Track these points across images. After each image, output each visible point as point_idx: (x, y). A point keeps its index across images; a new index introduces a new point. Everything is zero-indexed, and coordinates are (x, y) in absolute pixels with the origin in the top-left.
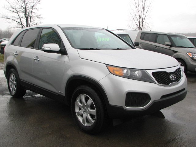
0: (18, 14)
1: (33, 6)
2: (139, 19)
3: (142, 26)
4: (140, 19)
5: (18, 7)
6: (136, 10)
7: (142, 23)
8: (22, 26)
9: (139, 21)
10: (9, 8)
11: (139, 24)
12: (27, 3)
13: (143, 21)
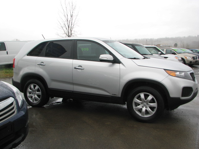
2: (67, 28)
3: (71, 34)
4: (69, 27)
6: (65, 19)
7: (71, 31)
9: (68, 29)
11: (68, 33)
13: (72, 29)
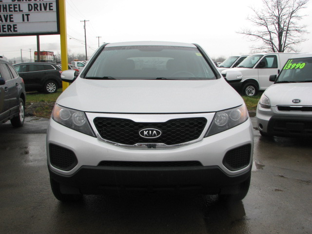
0: (267, 27)
1: (292, 13)
5: (267, 15)
8: (273, 46)
10: (255, 19)
12: (282, 9)
